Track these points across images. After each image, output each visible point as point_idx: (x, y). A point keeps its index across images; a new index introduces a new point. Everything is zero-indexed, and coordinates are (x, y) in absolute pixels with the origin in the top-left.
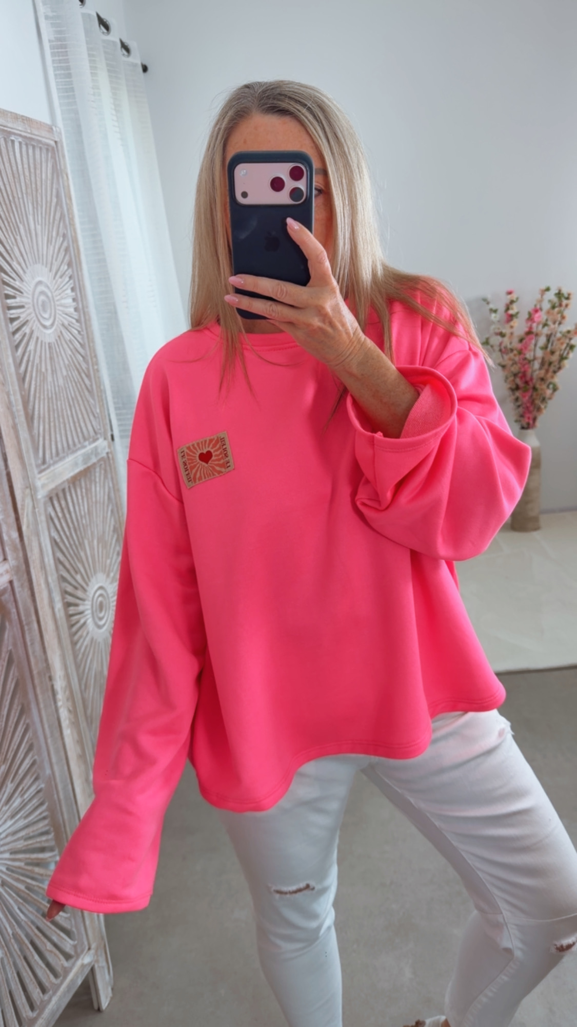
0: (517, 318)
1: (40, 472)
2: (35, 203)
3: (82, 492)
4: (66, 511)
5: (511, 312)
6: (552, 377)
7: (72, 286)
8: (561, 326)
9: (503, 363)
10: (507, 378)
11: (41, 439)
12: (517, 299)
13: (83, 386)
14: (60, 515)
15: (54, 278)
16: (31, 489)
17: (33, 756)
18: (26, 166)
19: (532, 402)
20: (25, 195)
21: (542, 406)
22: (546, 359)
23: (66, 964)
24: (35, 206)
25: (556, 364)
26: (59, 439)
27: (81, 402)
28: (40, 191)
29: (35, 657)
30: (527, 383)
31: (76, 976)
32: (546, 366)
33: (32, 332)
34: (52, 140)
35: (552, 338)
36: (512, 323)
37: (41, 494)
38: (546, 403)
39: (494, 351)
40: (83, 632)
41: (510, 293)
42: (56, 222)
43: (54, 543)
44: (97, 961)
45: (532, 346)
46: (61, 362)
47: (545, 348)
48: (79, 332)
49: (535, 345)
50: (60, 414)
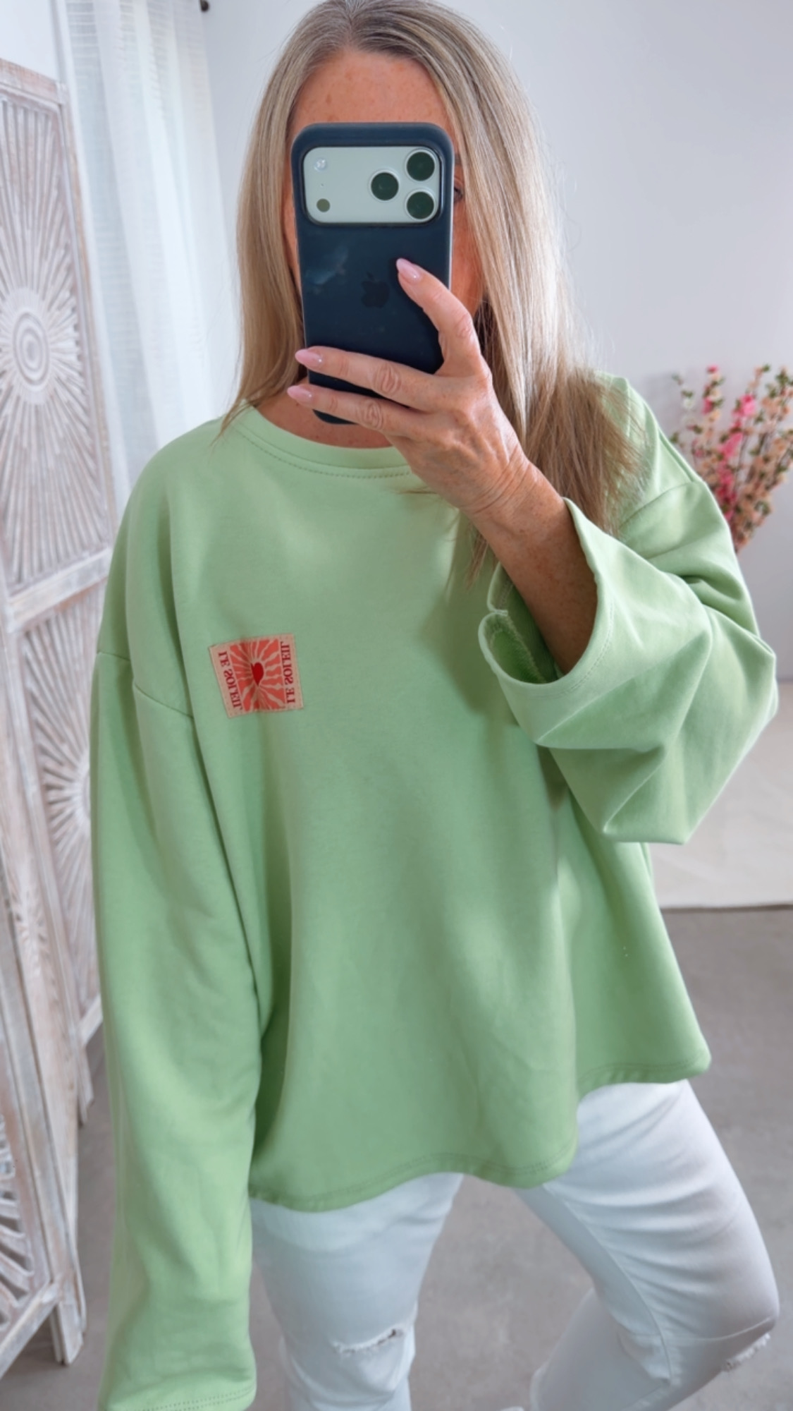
0: (720, 407)
1: (14, 594)
2: (24, 196)
3: (75, 624)
4: (50, 652)
5: (712, 398)
6: (763, 495)
7: (76, 322)
8: (782, 423)
11: (17, 546)
12: (722, 380)
13: (85, 471)
14: (41, 657)
15: (49, 308)
18: (12, 139)
20: (8, 183)
21: (746, 535)
22: (757, 468)
23: (16, 1304)
24: (24, 200)
25: (770, 476)
26: (43, 546)
27: (80, 495)
28: (32, 178)
30: (727, 501)
31: (31, 1320)
32: (756, 479)
33: (10, 389)
34: (55, 102)
35: (768, 440)
36: (712, 414)
37: (13, 627)
38: (752, 531)
40: (68, 827)
41: (712, 370)
42: (56, 227)
43: (31, 699)
44: (63, 1298)
45: (738, 449)
46: (53, 434)
47: (756, 452)
48: (83, 391)
49: (743, 447)
50: (48, 510)
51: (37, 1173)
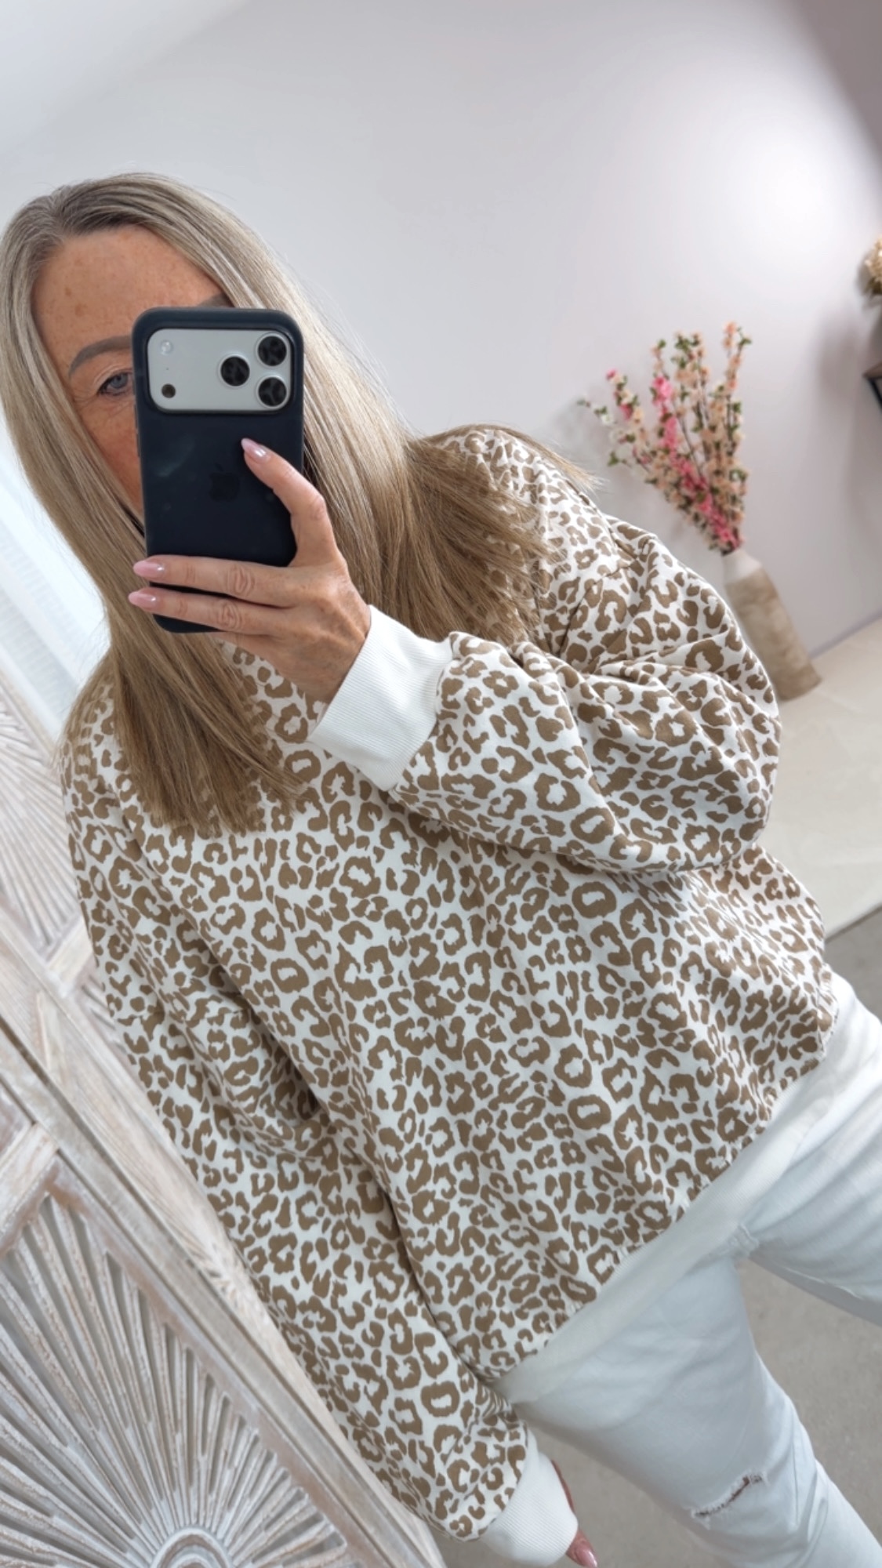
0: (638, 405)
1: (49, 957)
5: (625, 401)
6: (730, 462)
8: (707, 385)
9: (652, 477)
10: (667, 495)
11: (28, 909)
12: (625, 378)
16: (45, 990)
17: (219, 1396)
19: (720, 510)
21: (737, 509)
22: (709, 442)
25: (726, 441)
29: (151, 1244)
30: (698, 488)
32: (714, 452)
35: (702, 411)
36: (635, 416)
37: (65, 990)
38: (740, 502)
39: (630, 466)
41: (611, 376)
45: (679, 433)
46: (9, 784)
47: (699, 426)
48: (17, 728)
49: (684, 430)
50: (41, 858)
51: (371, 1530)
